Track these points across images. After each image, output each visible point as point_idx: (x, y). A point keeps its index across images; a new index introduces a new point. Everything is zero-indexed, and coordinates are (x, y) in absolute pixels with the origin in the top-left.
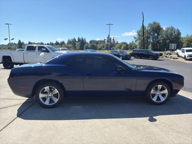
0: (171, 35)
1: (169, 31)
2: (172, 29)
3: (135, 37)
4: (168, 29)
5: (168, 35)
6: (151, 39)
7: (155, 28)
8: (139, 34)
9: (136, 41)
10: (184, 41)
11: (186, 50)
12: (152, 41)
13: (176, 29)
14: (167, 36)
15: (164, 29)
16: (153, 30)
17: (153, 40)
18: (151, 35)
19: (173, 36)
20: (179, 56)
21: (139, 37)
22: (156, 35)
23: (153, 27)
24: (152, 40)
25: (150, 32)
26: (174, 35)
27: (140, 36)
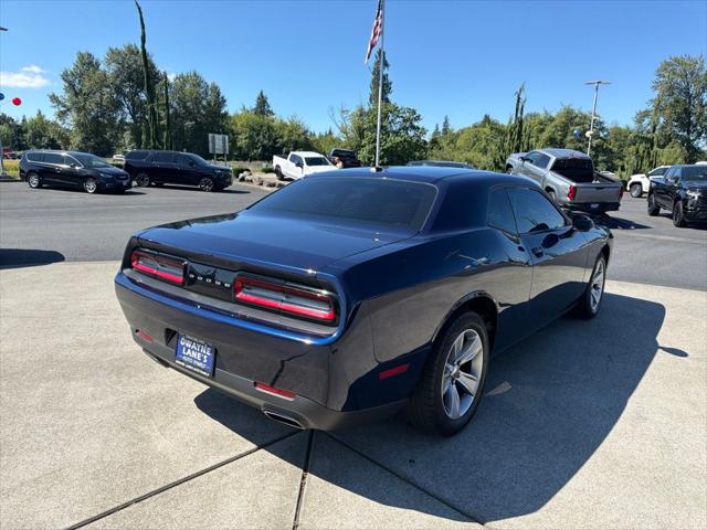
0: (197, 101)
1: (188, 86)
2: (197, 82)
3: (54, 98)
4: (183, 80)
5: (188, 104)
6: (127, 110)
7: (135, 70)
8: (71, 86)
9: (62, 115)
10: (238, 128)
11: (306, 159)
12: (129, 119)
13: (210, 83)
14: (185, 107)
15: (171, 78)
16: (129, 79)
17: (133, 117)
18: (125, 96)
19: (204, 107)
20: (282, 177)
21: (75, 99)
22: (143, 96)
23: (129, 67)
24: (129, 116)
25: (118, 82)
26: (204, 103)
27: (76, 94)
